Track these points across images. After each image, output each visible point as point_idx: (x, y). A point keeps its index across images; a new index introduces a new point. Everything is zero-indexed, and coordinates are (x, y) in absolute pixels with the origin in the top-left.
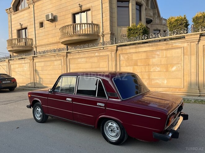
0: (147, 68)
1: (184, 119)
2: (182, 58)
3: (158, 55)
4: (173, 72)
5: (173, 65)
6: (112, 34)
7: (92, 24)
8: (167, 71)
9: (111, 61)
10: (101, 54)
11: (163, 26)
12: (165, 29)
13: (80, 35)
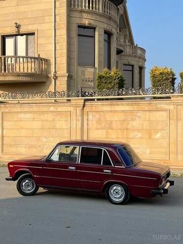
0: (125, 133)
1: (170, 185)
2: (167, 123)
3: (139, 117)
4: (157, 139)
5: (157, 131)
6: (70, 77)
7: (39, 59)
8: (150, 137)
9: (75, 120)
10: (60, 109)
11: (137, 59)
12: (140, 64)
13: (18, 75)
